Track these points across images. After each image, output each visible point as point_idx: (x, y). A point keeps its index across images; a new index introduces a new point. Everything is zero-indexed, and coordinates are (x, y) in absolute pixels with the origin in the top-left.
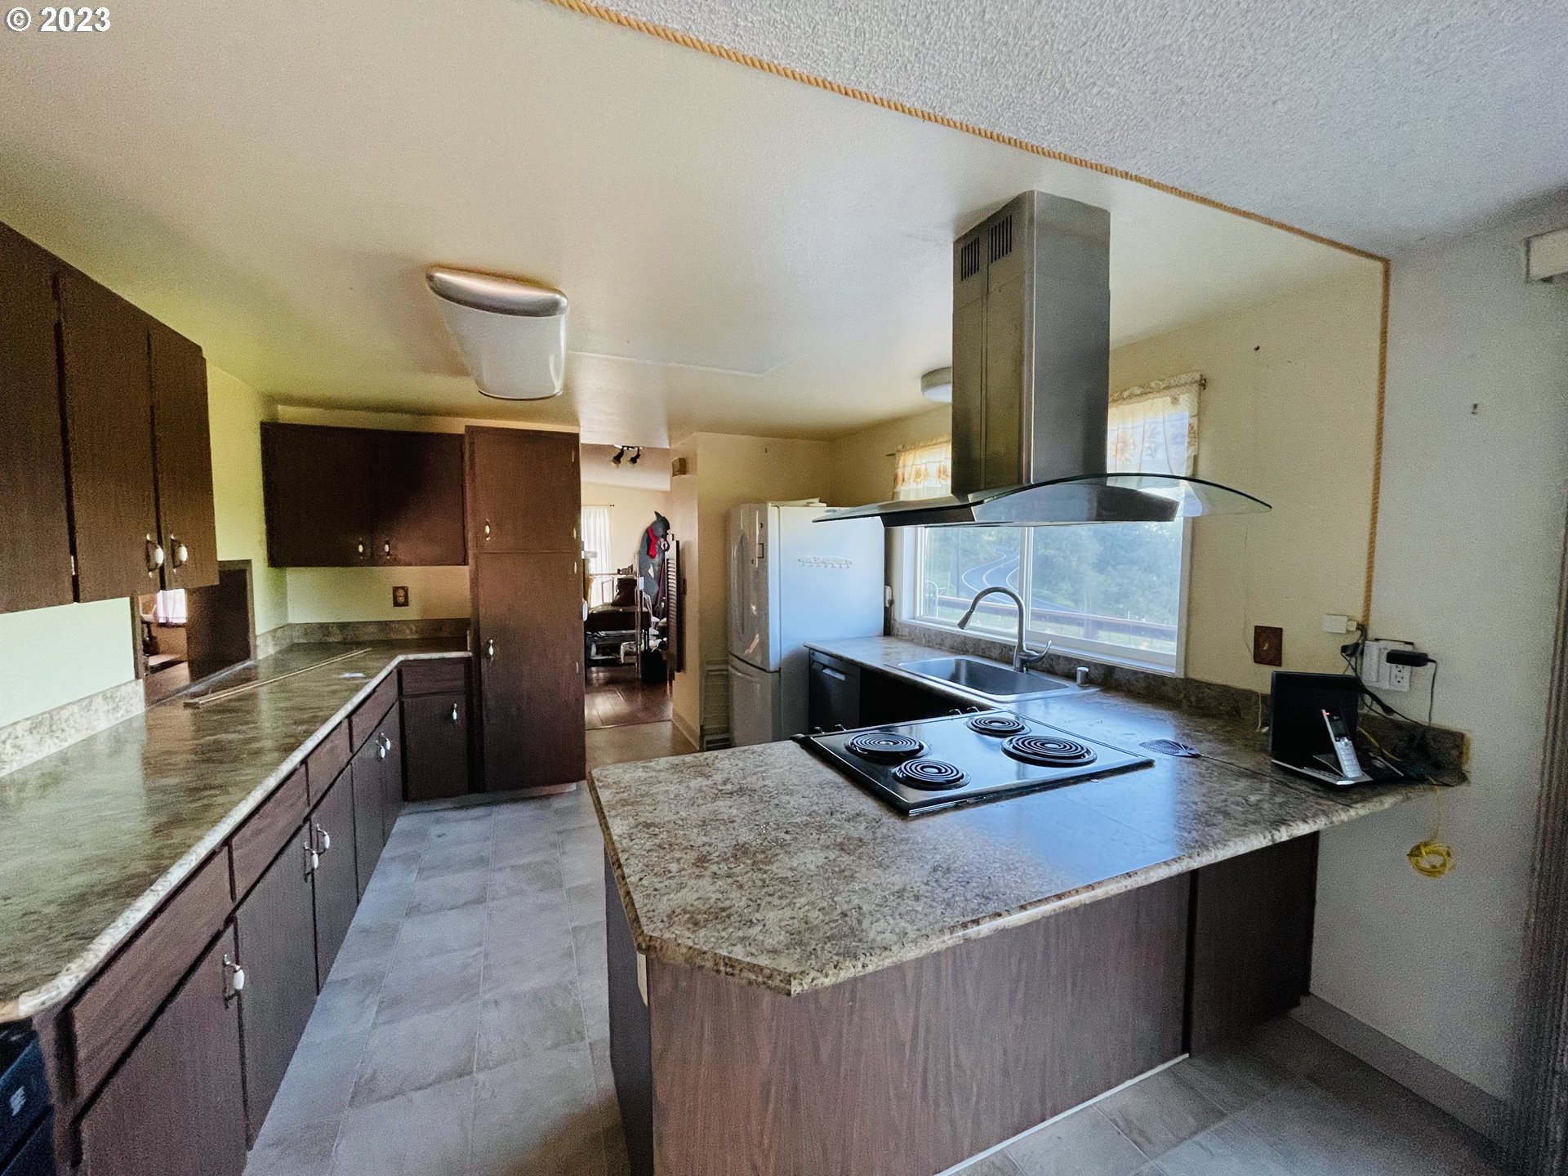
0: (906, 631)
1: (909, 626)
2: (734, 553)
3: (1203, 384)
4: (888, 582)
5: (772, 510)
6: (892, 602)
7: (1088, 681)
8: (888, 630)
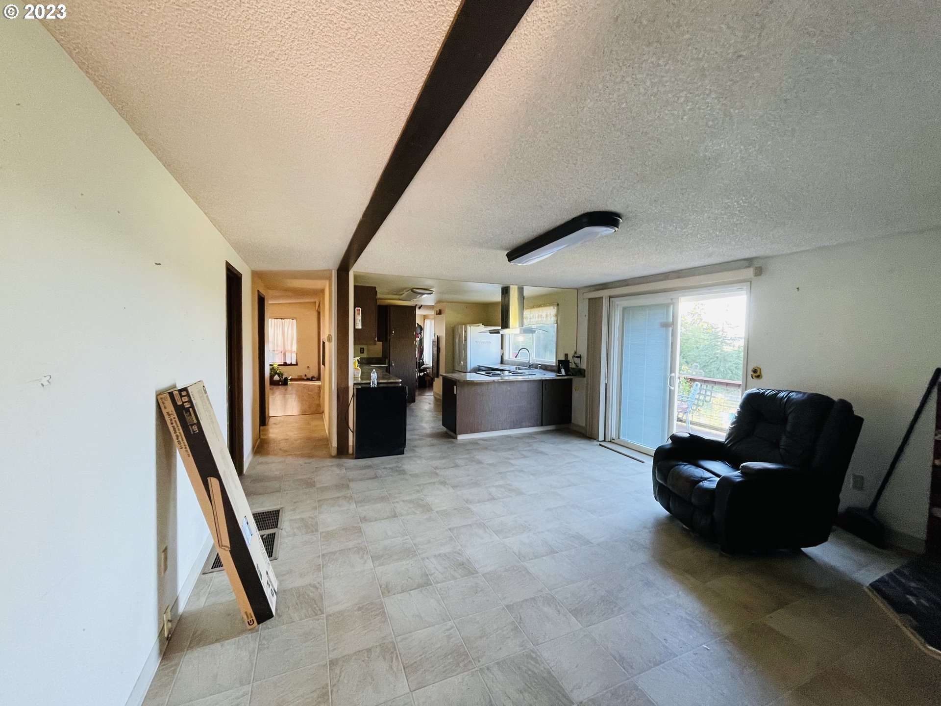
0: (506, 362)
1: (507, 360)
2: (457, 341)
3: (558, 305)
4: (502, 348)
5: (468, 327)
6: (503, 354)
7: (541, 368)
8: (502, 362)
